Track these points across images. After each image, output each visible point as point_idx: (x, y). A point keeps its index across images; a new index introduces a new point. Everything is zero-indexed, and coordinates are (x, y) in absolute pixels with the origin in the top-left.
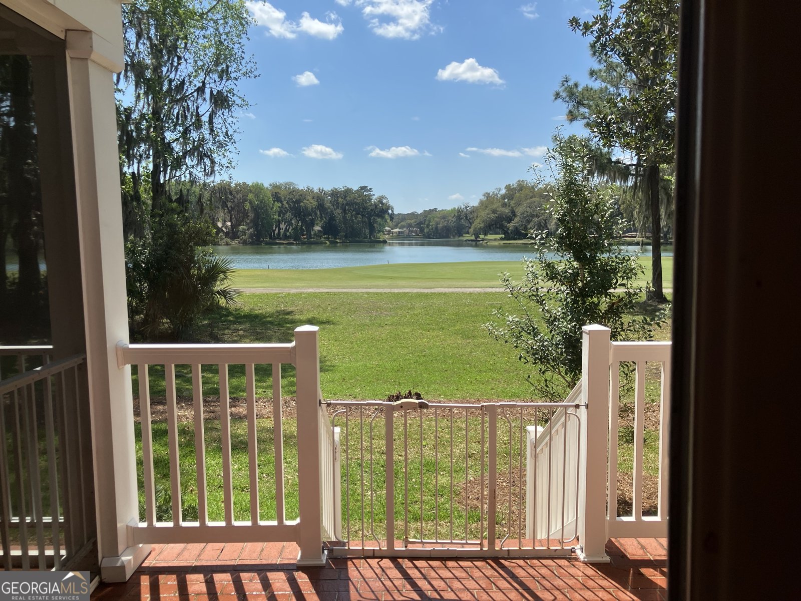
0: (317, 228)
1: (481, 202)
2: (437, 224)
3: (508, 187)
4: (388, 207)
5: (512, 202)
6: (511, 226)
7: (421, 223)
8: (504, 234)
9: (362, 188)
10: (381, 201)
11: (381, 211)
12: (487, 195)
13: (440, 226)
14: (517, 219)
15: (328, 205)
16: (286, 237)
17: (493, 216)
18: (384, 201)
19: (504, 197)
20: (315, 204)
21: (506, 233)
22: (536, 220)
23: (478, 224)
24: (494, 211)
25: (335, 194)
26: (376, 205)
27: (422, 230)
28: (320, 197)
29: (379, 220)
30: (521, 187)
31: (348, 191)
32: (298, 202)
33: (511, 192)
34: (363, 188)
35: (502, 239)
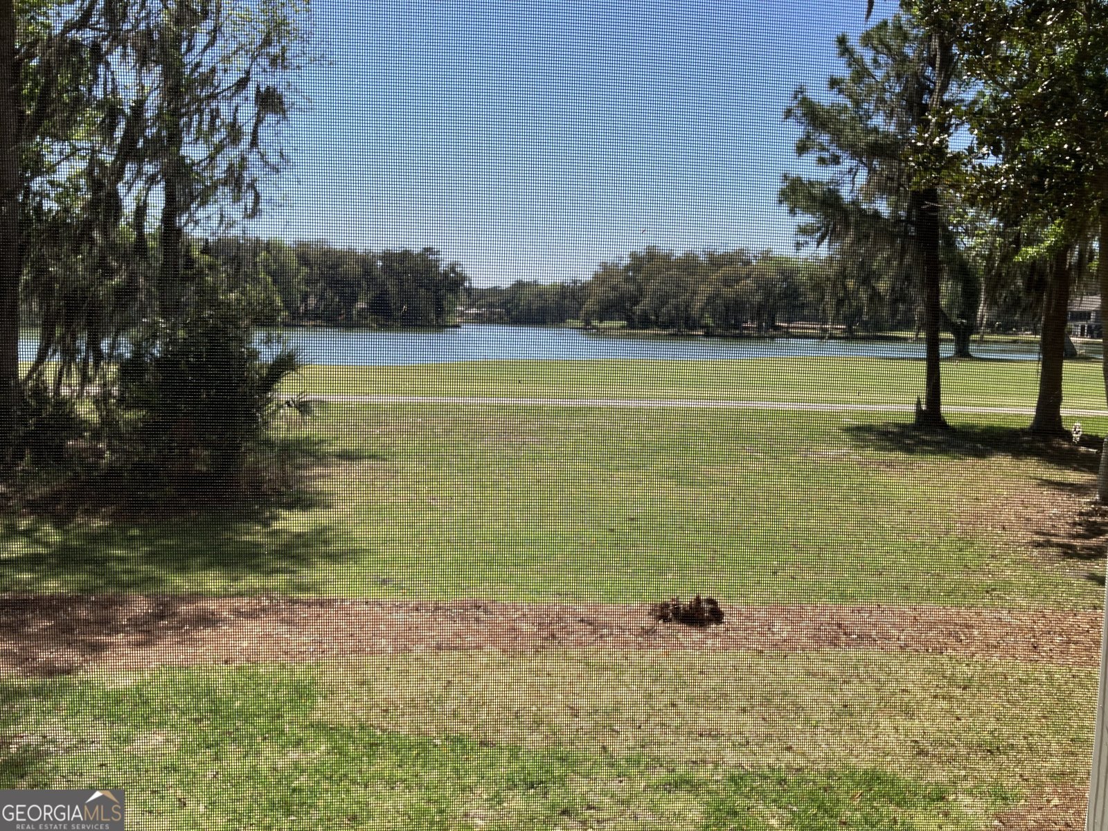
0: (361, 305)
1: (596, 276)
2: (530, 303)
3: (633, 256)
4: (464, 279)
5: (640, 277)
6: (638, 309)
7: (507, 302)
8: (627, 319)
9: (426, 250)
10: (453, 270)
11: (454, 282)
12: (604, 266)
13: (534, 307)
14: (646, 301)
15: (377, 273)
16: (317, 317)
17: (612, 295)
18: (458, 269)
19: (627, 269)
20: (359, 270)
21: (629, 319)
22: (672, 301)
23: (590, 304)
24: (614, 288)
25: (387, 256)
26: (446, 274)
27: (508, 312)
28: (365, 262)
29: (450, 296)
30: (652, 255)
31: (406, 254)
32: (335, 266)
33: (638, 263)
34: (428, 250)
35: (623, 327)
